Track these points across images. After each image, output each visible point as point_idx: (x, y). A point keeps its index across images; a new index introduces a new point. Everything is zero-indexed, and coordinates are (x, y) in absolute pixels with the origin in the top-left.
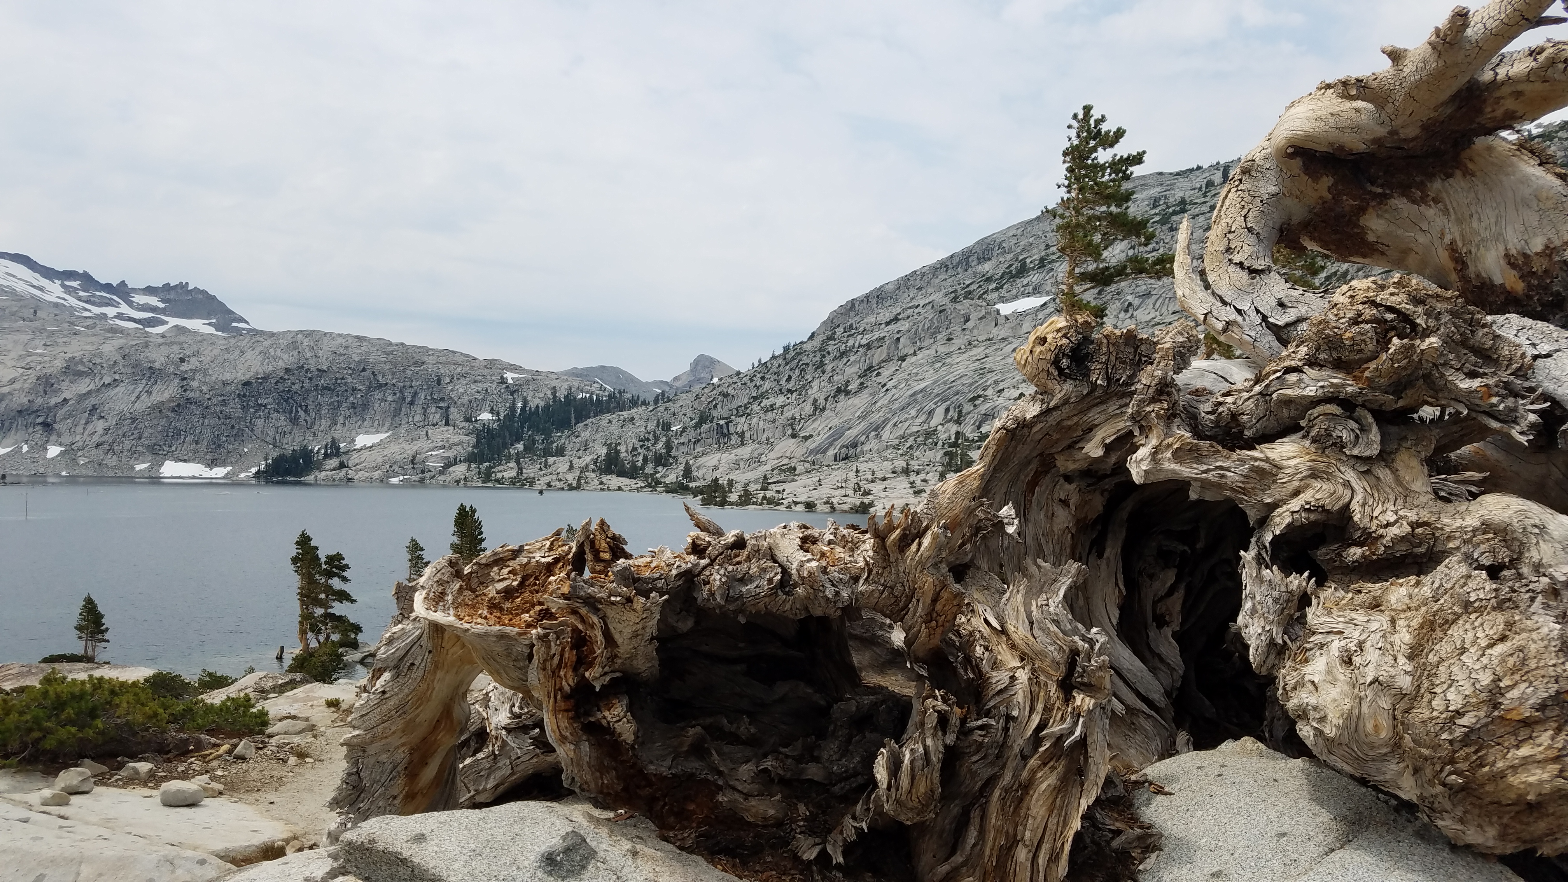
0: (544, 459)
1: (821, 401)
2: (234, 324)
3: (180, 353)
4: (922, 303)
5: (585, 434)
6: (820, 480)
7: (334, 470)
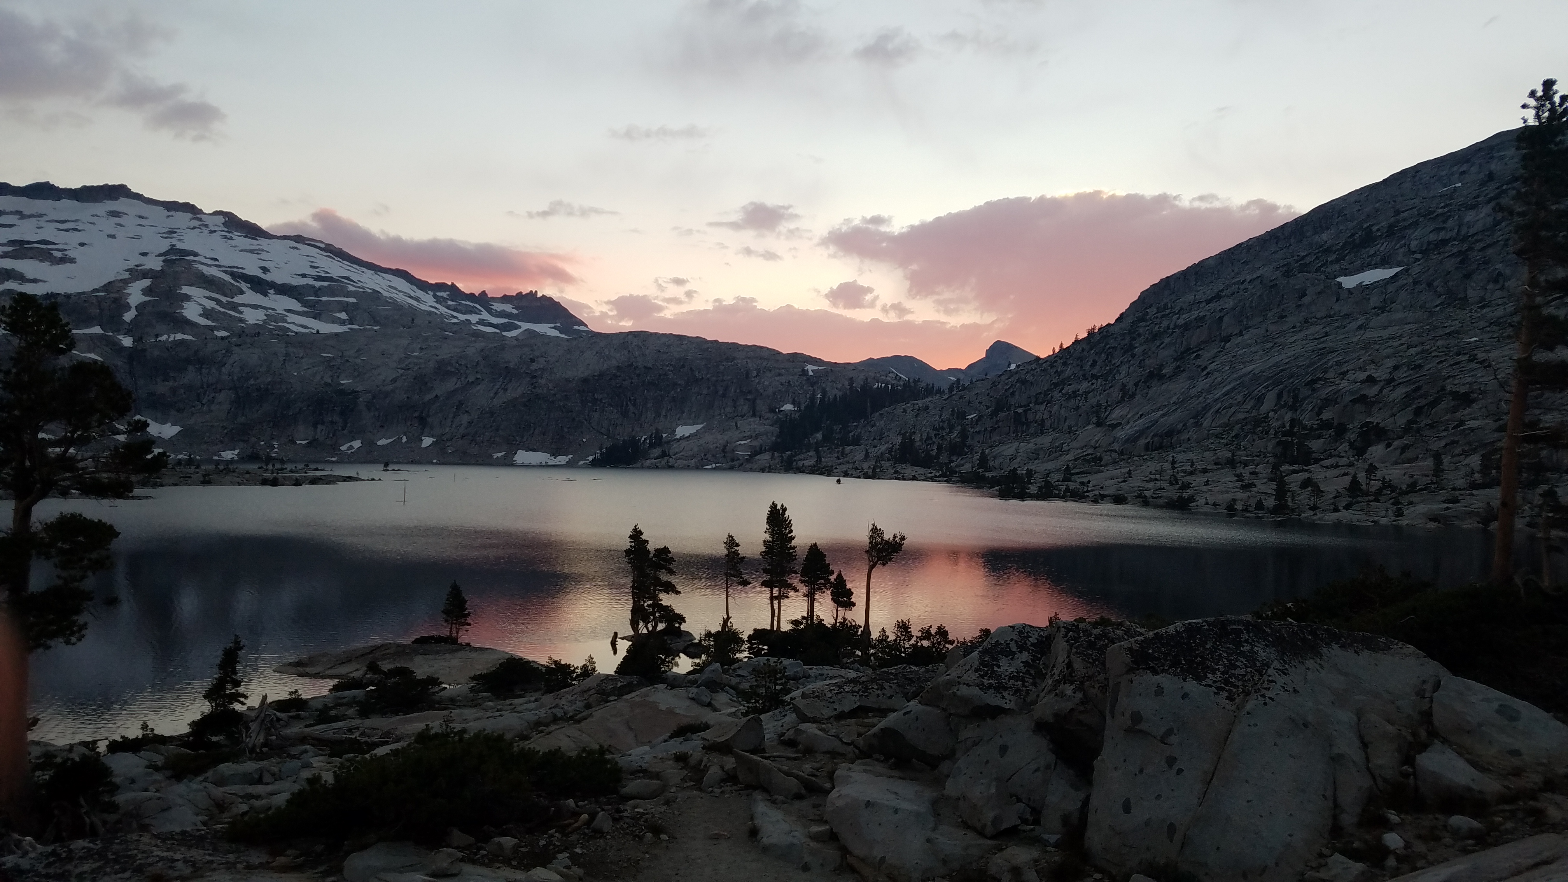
0: (841, 448)
1: (1131, 386)
2: (575, 327)
3: (530, 354)
4: (1248, 278)
5: (881, 424)
6: (1130, 472)
7: (657, 458)
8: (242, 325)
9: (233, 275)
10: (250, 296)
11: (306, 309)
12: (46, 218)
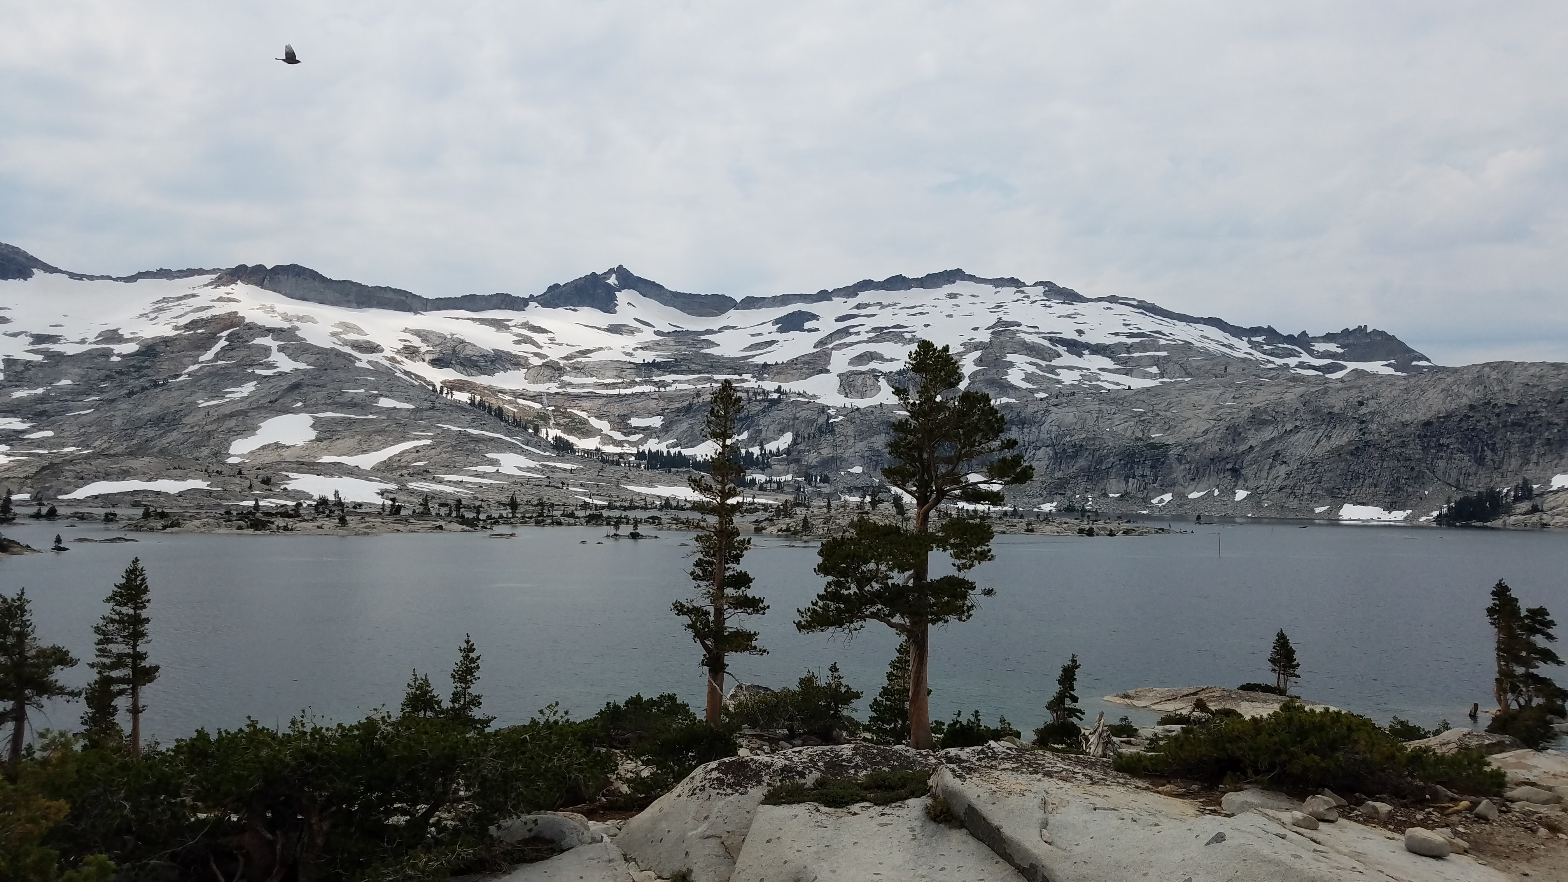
2: (1414, 363)
3: (1359, 397)
7: (1526, 514)
8: (1060, 386)
9: (1051, 340)
10: (1068, 358)
11: (1118, 367)
12: (899, 306)
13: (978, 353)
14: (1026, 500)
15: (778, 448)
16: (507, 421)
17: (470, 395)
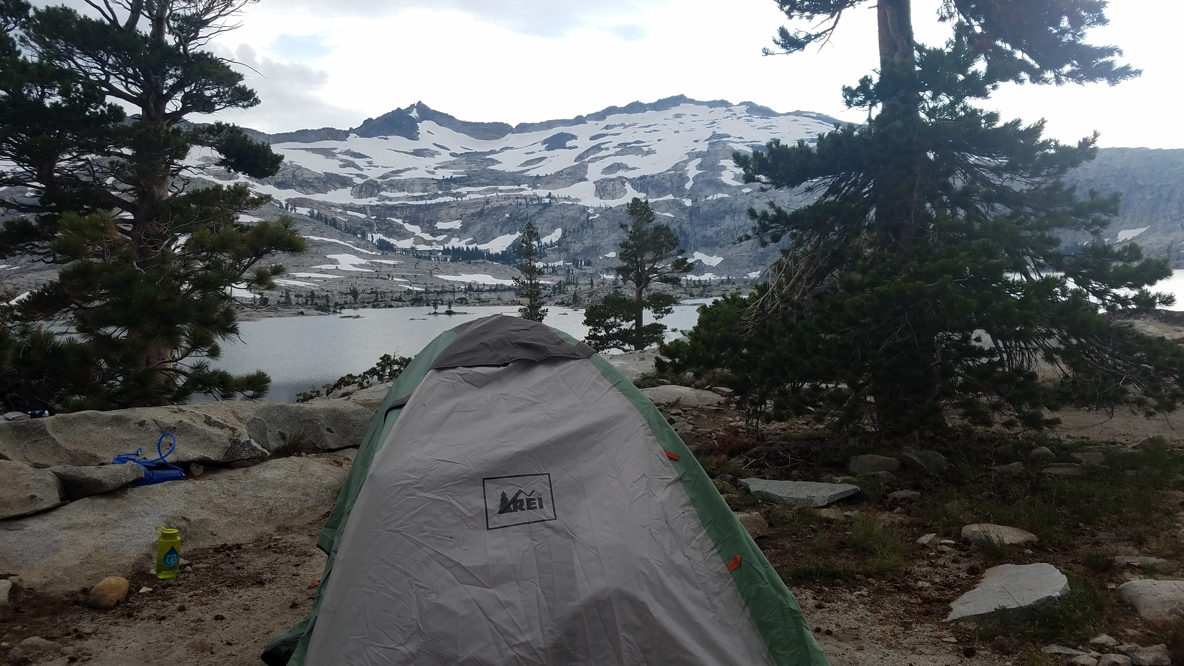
9: (753, 147)
12: (638, 126)
13: (699, 161)
14: (738, 270)
15: (551, 241)
16: (340, 229)
17: (309, 209)
